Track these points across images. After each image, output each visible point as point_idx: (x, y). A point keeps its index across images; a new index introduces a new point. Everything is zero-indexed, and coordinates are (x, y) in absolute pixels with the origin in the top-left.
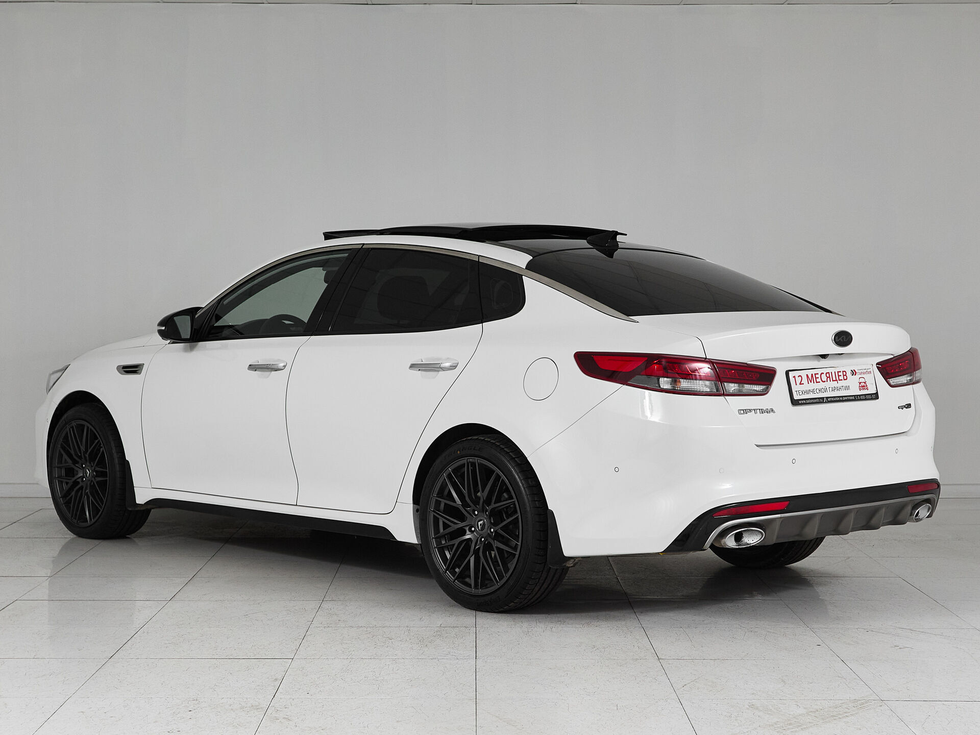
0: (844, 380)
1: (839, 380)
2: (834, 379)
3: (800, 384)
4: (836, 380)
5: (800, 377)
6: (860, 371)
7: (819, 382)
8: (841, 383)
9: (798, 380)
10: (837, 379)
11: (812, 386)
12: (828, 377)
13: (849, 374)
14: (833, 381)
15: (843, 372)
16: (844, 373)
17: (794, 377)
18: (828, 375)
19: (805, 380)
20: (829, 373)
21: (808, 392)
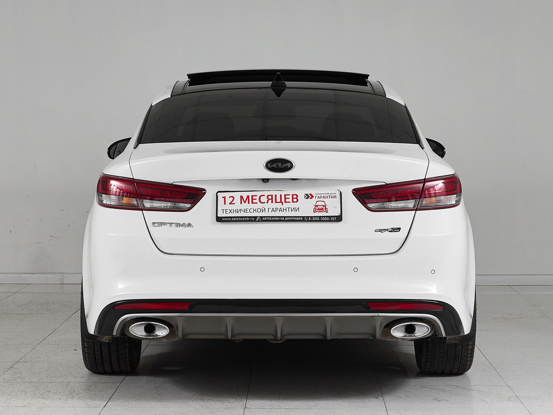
0: (293, 202)
1: (285, 202)
2: (278, 200)
3: (230, 203)
4: (281, 202)
5: (232, 198)
6: (320, 196)
7: (257, 203)
8: (286, 205)
9: (229, 200)
10: (283, 200)
11: (245, 206)
12: (269, 199)
13: (301, 197)
14: (276, 202)
15: (293, 195)
16: (295, 197)
17: (224, 198)
18: (270, 197)
19: (237, 200)
20: (272, 196)
21: (237, 211)
